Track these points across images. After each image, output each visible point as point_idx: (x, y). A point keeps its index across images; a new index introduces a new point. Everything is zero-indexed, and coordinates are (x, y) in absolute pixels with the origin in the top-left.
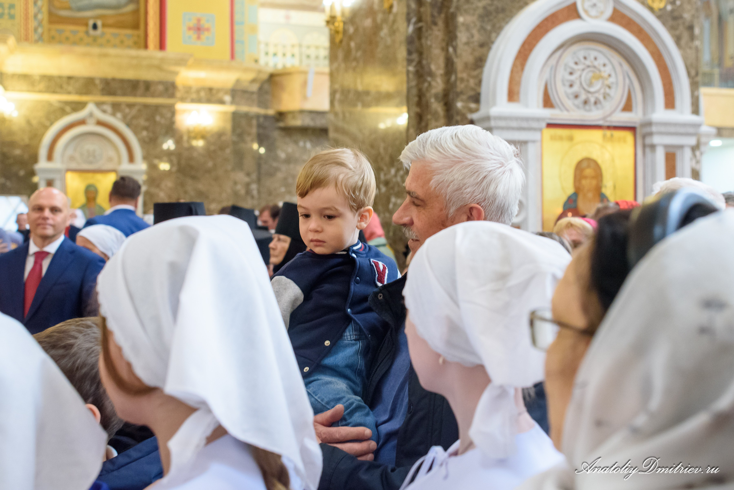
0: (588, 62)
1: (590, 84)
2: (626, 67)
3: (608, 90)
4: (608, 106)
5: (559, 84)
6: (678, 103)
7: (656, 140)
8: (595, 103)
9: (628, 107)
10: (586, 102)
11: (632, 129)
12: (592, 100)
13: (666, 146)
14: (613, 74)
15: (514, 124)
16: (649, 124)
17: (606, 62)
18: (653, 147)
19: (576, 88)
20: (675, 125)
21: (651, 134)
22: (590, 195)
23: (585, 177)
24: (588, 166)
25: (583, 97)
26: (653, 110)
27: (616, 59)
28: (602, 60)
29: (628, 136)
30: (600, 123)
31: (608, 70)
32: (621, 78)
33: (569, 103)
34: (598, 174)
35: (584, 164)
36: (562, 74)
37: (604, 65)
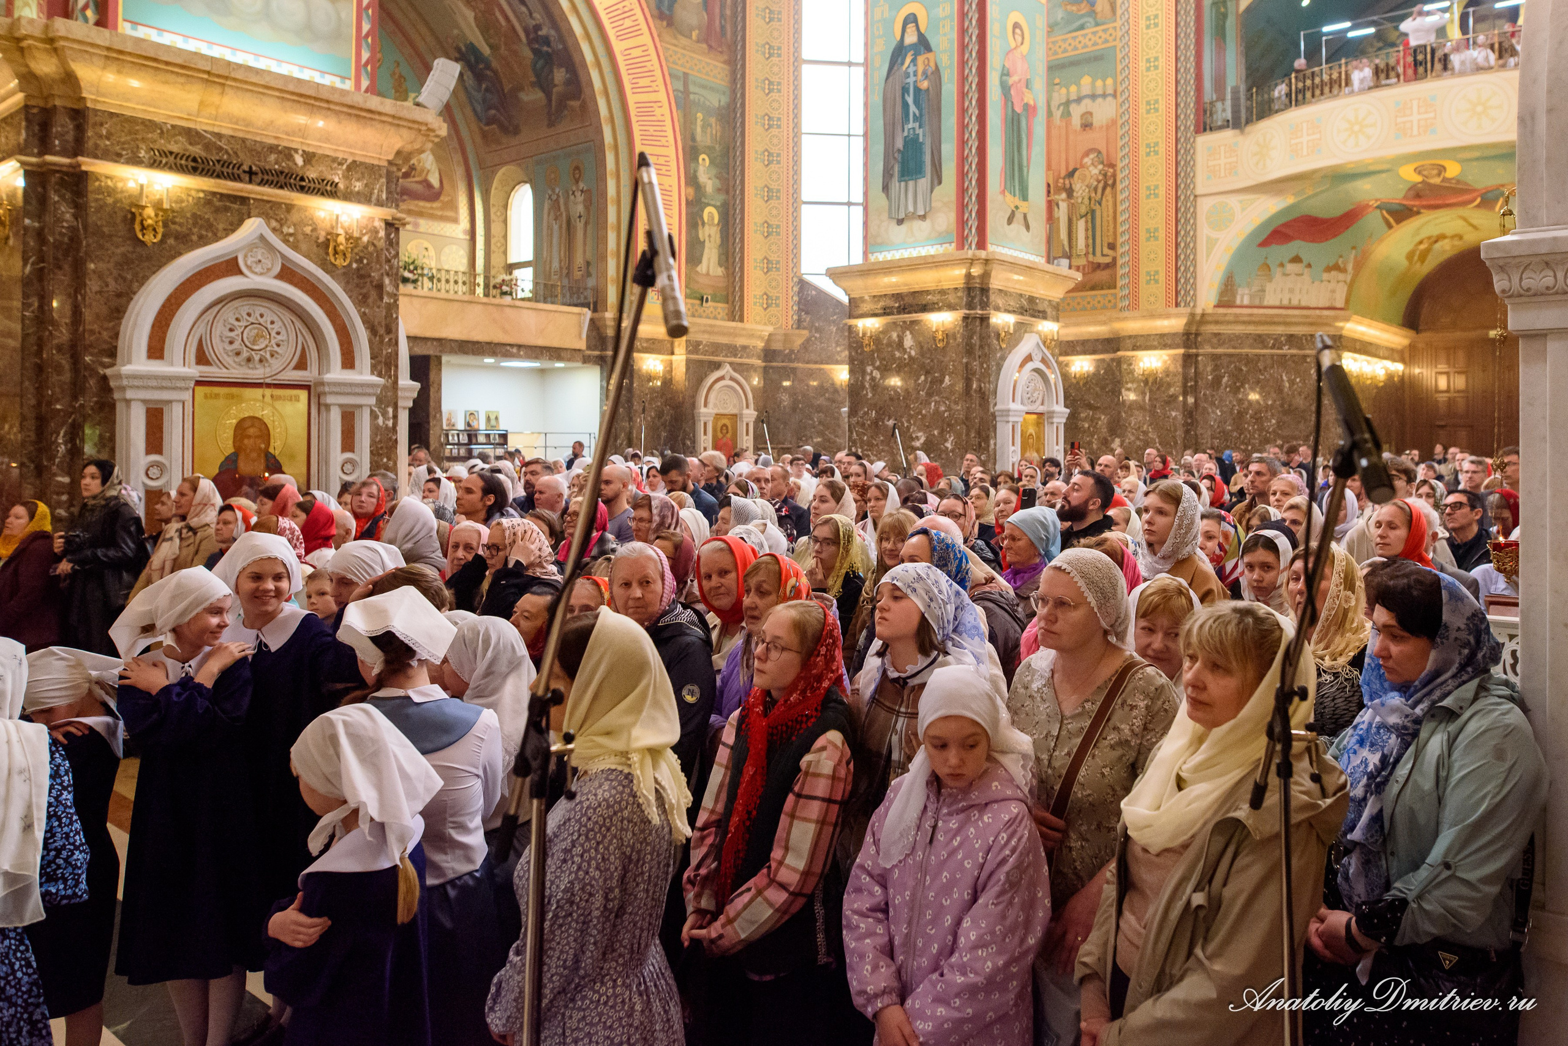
0: (251, 320)
1: (254, 342)
2: (299, 324)
3: (276, 348)
4: (276, 364)
5: (216, 341)
6: (357, 363)
7: (330, 400)
8: (261, 361)
9: (302, 365)
10: (249, 360)
11: (307, 387)
12: (257, 358)
13: (341, 406)
14: (283, 332)
15: (154, 383)
16: (322, 384)
17: (276, 319)
18: (328, 407)
19: (237, 345)
20: (351, 385)
21: (325, 394)
22: (254, 455)
23: (249, 437)
24: (252, 426)
25: (245, 354)
26: (328, 371)
27: (287, 316)
28: (269, 317)
29: (303, 395)
30: (268, 381)
31: (277, 327)
32: (293, 336)
33: (229, 360)
34: (265, 433)
35: (248, 423)
36: (219, 329)
37: (272, 323)
